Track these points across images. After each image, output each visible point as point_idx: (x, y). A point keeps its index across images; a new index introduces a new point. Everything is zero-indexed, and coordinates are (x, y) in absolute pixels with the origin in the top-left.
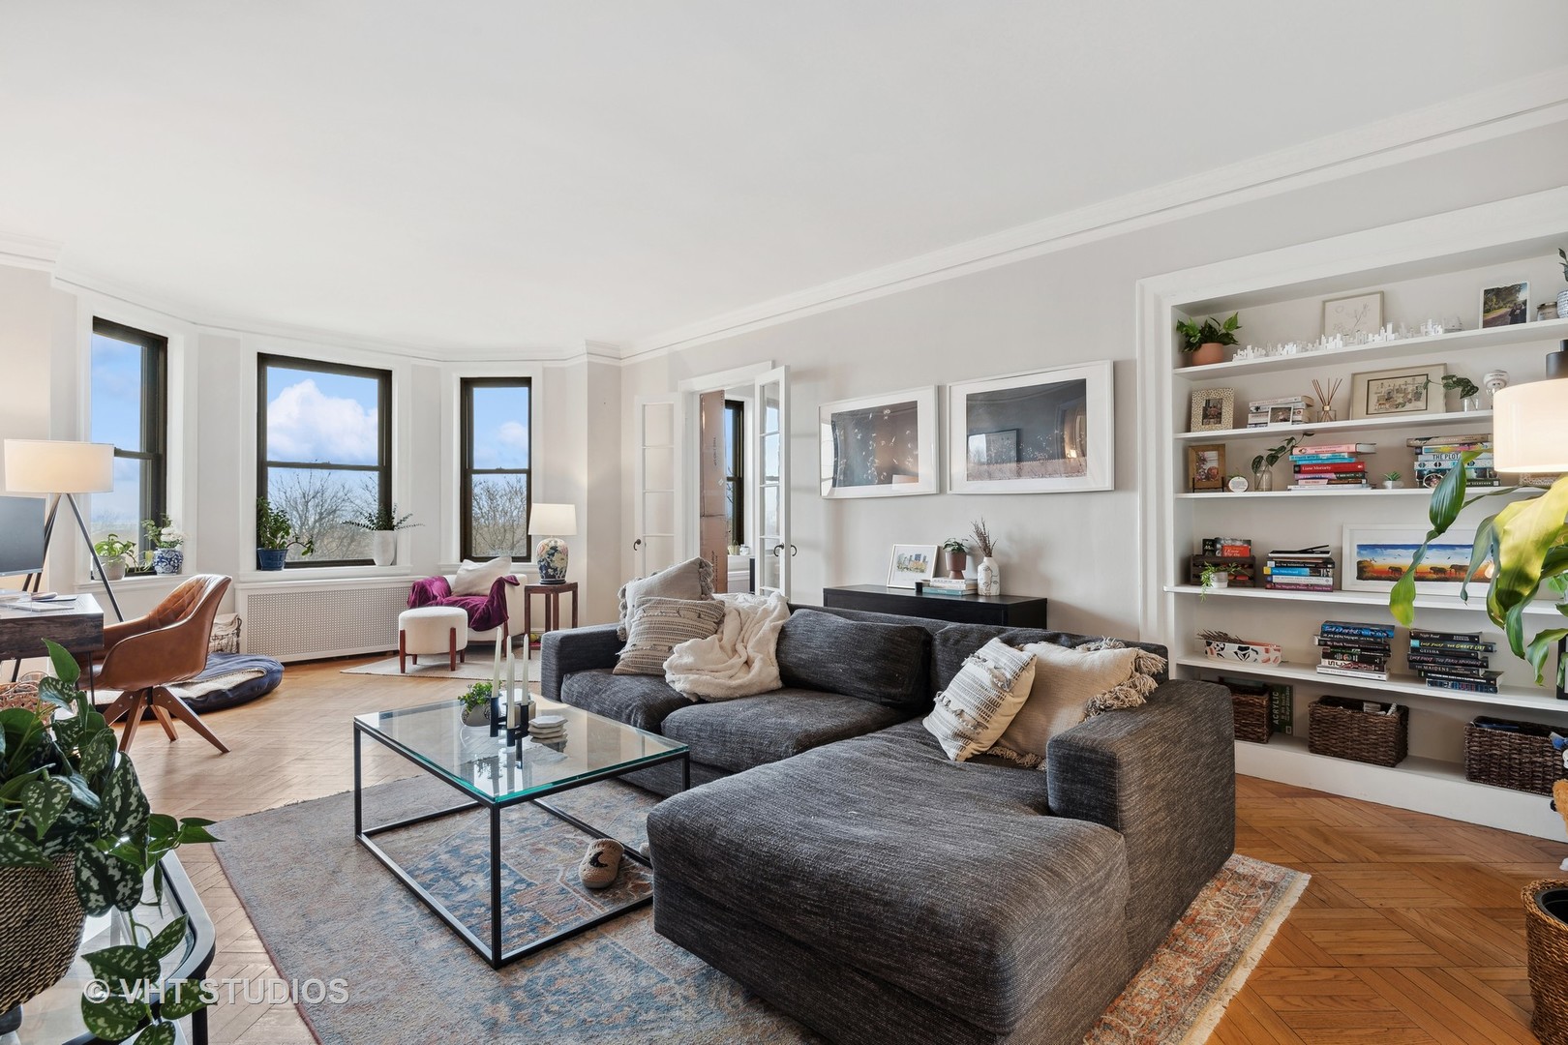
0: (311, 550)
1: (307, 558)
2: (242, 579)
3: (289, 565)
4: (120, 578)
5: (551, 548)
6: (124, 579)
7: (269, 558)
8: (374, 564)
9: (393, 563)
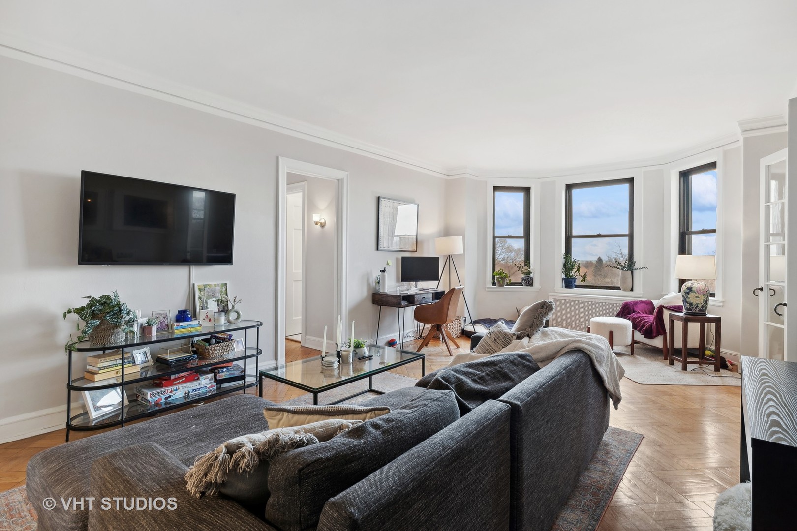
0: (584, 280)
1: (583, 283)
2: (556, 291)
3: (577, 286)
4: (503, 286)
5: (688, 288)
6: (505, 286)
7: (569, 283)
8: (621, 290)
9: (632, 290)
